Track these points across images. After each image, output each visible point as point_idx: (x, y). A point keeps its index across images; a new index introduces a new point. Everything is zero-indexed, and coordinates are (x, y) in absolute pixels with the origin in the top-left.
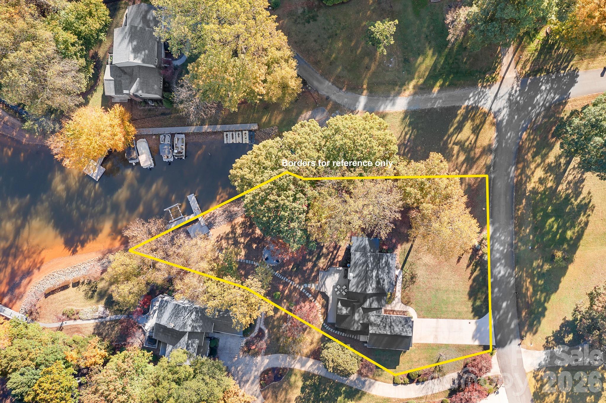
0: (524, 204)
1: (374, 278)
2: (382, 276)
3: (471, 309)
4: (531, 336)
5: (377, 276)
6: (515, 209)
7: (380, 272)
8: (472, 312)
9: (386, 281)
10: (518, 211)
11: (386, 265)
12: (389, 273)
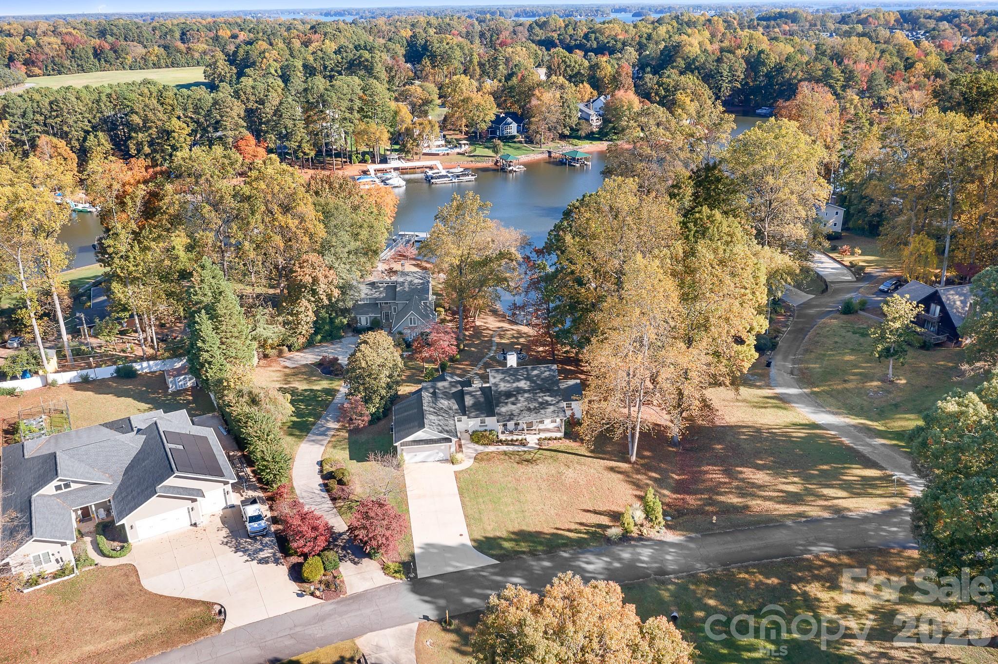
0: (769, 582)
1: (515, 385)
2: (522, 399)
3: (491, 535)
4: (449, 644)
5: (520, 391)
6: (747, 567)
7: (526, 395)
8: (486, 538)
9: (513, 407)
10: (747, 573)
11: (541, 404)
12: (529, 409)
